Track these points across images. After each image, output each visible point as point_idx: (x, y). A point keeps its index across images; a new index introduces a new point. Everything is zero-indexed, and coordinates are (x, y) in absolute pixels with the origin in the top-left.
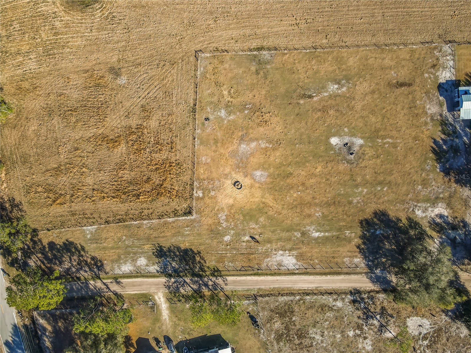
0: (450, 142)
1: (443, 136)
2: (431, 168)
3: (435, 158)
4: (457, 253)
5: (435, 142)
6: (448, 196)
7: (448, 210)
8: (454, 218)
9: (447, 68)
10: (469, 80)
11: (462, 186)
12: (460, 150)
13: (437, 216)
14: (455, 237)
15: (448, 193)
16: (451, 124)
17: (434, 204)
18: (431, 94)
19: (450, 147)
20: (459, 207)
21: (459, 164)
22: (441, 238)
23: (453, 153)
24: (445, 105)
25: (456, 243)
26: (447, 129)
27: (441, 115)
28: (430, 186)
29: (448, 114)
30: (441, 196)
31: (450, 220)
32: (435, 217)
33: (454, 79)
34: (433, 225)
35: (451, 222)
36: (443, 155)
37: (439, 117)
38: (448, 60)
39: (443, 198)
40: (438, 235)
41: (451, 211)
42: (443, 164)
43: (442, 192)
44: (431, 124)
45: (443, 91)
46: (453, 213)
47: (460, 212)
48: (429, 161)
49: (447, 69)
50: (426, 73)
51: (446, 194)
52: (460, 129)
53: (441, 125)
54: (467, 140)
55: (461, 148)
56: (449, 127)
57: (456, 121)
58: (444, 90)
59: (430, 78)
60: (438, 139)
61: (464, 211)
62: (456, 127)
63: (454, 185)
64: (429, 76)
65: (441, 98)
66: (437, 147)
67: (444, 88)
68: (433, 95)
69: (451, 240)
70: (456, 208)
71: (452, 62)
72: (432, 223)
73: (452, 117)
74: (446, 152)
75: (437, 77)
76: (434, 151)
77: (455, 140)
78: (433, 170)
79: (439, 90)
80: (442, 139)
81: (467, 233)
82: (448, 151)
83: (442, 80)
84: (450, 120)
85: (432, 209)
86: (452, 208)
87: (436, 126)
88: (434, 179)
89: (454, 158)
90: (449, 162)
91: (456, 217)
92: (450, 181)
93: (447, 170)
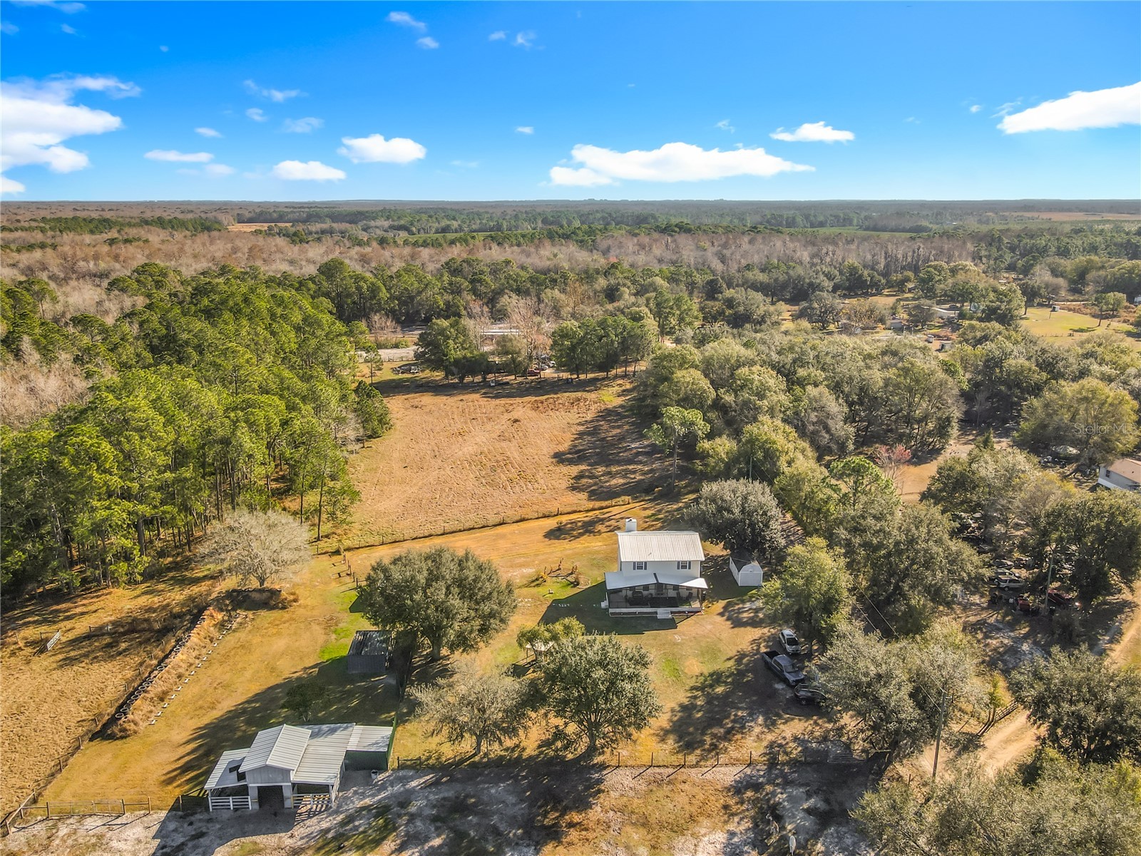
0: (419, 824)
1: (388, 846)
6: (643, 831)
7: (703, 831)
8: (733, 815)
9: (101, 837)
11: (600, 791)
12: (457, 798)
14: (809, 811)
15: (629, 829)
16: (343, 823)
19: (439, 824)
20: (682, 799)
21: (511, 799)
23: (467, 816)
24: (259, 839)
25: (829, 810)
26: (364, 832)
29: (299, 831)
31: (741, 826)
33: (162, 815)
35: (747, 824)
38: (73, 833)
39: (654, 848)
41: (706, 822)
42: (508, 845)
43: (627, 847)
45: (195, 847)
46: (709, 817)
47: (701, 797)
49: (109, 834)
51: (636, 837)
52: (373, 796)
54: (421, 777)
55: (450, 794)
56: (356, 828)
57: (339, 806)
58: (190, 844)
61: (694, 786)
62: (363, 808)
63: (595, 813)
67: (183, 844)
69: (824, 825)
70: (687, 807)
71: (89, 820)
73: (314, 820)
74: (459, 835)
77: (412, 809)
80: (401, 849)
81: (778, 781)
82: (452, 830)
83: (145, 851)
84: (325, 825)
86: (693, 820)
89: (485, 814)
90: (502, 827)
91: (726, 807)
92: (578, 823)
93: (535, 833)
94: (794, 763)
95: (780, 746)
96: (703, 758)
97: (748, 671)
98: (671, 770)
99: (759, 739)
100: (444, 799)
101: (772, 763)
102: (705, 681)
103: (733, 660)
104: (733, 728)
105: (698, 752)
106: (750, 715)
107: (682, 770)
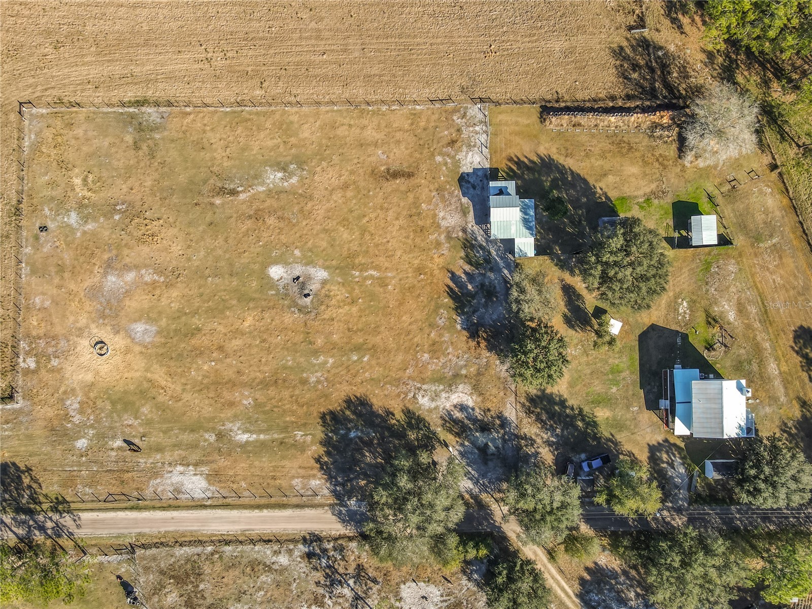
0: (480, 278)
1: (467, 268)
2: (447, 323)
3: (453, 306)
4: (490, 472)
5: (454, 277)
6: (475, 373)
7: (474, 398)
8: (484, 411)
9: (475, 146)
10: (515, 168)
11: (499, 356)
12: (496, 293)
13: (455, 406)
14: (486, 445)
15: (476, 367)
16: (481, 246)
17: (450, 386)
18: (446, 193)
19: (479, 287)
21: (495, 317)
22: (462, 445)
23: (485, 297)
24: (472, 213)
25: (487, 455)
26: (475, 256)
27: (464, 230)
28: (443, 354)
29: (476, 228)
30: (464, 372)
31: (478, 414)
32: (453, 408)
33: (487, 166)
34: (449, 423)
35: (479, 417)
36: (467, 301)
37: (460, 234)
38: (477, 133)
39: (466, 376)
40: (458, 440)
41: (479, 399)
42: (468, 317)
43: (466, 366)
44: (447, 245)
45: (468, 188)
46: (483, 402)
47: (495, 400)
48: (442, 311)
49: (476, 149)
50: (439, 154)
51: (472, 369)
52: (497, 255)
53: (465, 247)
54: (510, 274)
55: (498, 289)
56: (478, 252)
57: (490, 242)
58: (469, 185)
59: (446, 164)
60: (459, 273)
61: (502, 398)
62: (489, 252)
63: (486, 354)
64: (444, 159)
65: (465, 200)
66: (457, 287)
67: (469, 182)
68: (451, 194)
69: (479, 449)
70: (488, 393)
71: (485, 136)
72: (447, 419)
73: (482, 233)
74: (473, 296)
75: (457, 162)
76: (452, 294)
77: (489, 274)
78: (450, 328)
79: (461, 186)
80: (466, 273)
81: (506, 437)
82: (476, 293)
83: (466, 168)
84: (479, 238)
85: (447, 395)
86: (481, 394)
87: (455, 249)
88: (452, 343)
89: (486, 306)
90: (478, 313)
91: (489, 410)
92: (479, 346)
93: (475, 327)
94: (519, 448)
95: (532, 445)
96: (523, 405)
97: (599, 442)
98: (513, 389)
99: (537, 435)
100: (495, 287)
101: (517, 437)
102: (588, 417)
103: (611, 437)
104: (546, 424)
105: (528, 404)
106: (557, 435)
107: (514, 395)
